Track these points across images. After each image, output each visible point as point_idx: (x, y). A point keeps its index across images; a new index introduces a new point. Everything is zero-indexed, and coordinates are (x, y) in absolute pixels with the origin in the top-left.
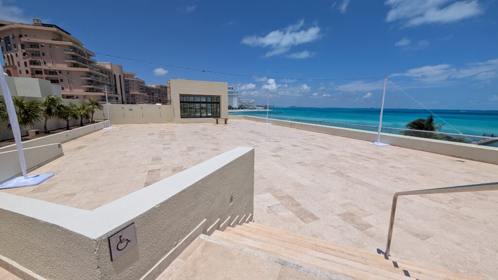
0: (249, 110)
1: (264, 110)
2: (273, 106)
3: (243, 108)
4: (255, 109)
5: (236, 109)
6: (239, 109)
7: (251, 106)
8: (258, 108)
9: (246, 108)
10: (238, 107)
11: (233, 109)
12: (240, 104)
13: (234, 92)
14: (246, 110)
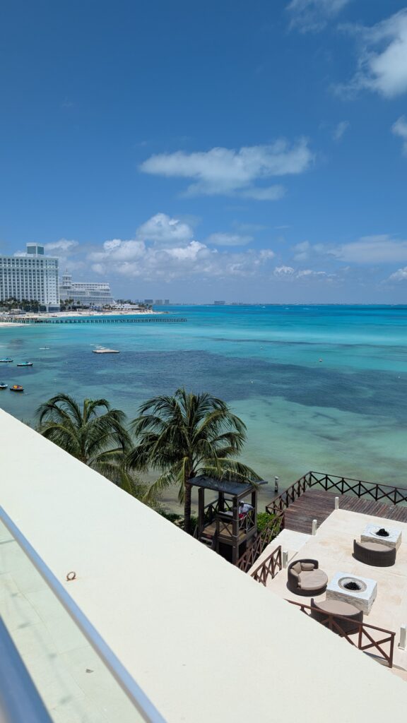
0: (96, 314)
1: (139, 313)
2: (167, 301)
3: (74, 309)
4: (113, 309)
5: (52, 309)
6: (63, 309)
7: (98, 300)
8: (119, 306)
9: (86, 308)
10: (58, 305)
11: (43, 309)
12: (65, 296)
13: (48, 262)
14: (85, 313)
